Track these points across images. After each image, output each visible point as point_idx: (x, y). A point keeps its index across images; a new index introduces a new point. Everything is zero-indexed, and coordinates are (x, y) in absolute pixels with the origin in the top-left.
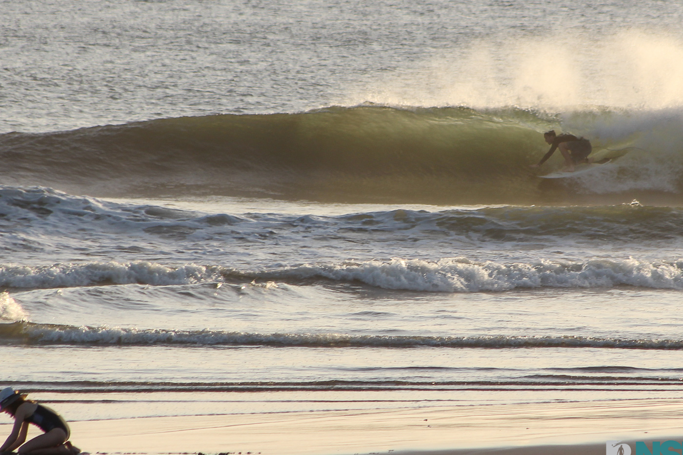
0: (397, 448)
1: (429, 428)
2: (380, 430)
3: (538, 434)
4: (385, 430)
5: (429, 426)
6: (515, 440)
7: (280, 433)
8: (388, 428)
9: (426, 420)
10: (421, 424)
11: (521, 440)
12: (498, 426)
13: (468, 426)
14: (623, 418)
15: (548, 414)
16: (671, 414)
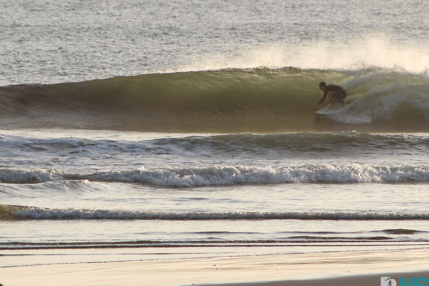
0: (197, 283)
1: (216, 270)
2: (187, 271)
3: (284, 273)
4: (190, 271)
5: (216, 269)
6: (269, 277)
7: (125, 274)
8: (191, 270)
9: (215, 265)
10: (212, 268)
11: (274, 277)
12: (259, 268)
13: (240, 269)
14: (335, 263)
15: (289, 261)
16: (364, 261)
